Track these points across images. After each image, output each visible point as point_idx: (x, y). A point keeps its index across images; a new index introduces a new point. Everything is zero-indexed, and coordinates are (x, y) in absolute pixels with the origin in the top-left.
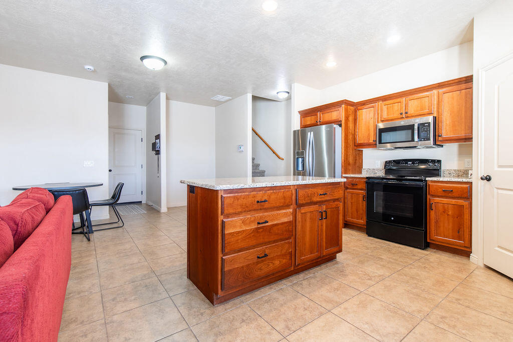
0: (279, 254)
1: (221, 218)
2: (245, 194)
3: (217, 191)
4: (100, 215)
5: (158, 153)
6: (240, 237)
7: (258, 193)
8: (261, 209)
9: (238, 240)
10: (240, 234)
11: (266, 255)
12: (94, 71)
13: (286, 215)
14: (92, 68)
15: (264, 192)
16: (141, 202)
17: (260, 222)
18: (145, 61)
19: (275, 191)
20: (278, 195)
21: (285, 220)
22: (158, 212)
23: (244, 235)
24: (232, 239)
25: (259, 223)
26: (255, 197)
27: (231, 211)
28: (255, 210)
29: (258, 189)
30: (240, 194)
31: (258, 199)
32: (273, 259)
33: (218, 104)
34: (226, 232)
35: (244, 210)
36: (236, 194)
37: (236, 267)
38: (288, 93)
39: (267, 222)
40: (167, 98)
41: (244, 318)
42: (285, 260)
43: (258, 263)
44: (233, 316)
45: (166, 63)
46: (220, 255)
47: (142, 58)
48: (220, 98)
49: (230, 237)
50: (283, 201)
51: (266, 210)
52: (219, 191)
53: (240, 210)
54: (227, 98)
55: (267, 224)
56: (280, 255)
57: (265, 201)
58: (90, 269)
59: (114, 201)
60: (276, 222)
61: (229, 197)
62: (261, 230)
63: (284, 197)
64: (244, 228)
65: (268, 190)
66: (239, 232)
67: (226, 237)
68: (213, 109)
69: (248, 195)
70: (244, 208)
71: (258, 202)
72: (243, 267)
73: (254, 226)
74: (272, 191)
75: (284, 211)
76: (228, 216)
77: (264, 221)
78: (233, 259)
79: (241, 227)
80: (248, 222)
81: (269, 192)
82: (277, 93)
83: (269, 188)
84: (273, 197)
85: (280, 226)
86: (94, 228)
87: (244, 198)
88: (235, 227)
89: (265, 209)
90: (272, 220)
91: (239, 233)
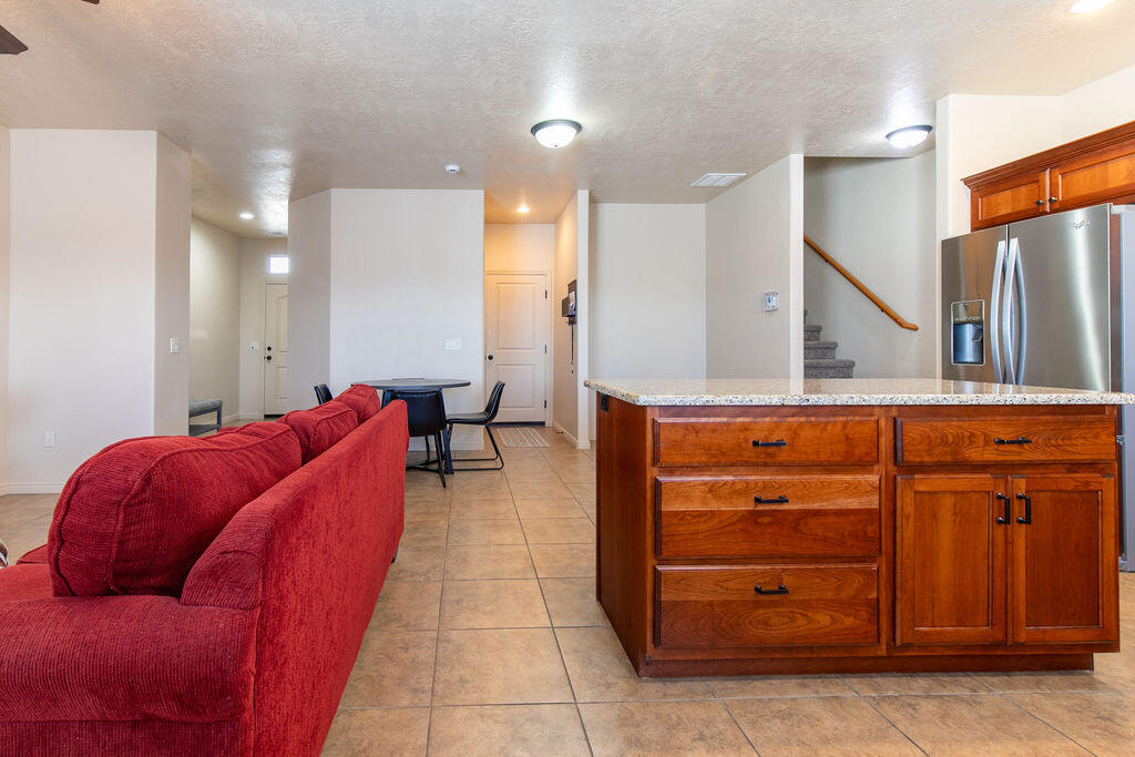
0: (830, 595)
1: (652, 472)
2: (719, 420)
3: (643, 408)
4: (467, 441)
5: (572, 320)
6: (703, 527)
7: (758, 420)
8: (766, 465)
9: (697, 533)
10: (702, 519)
11: (782, 591)
12: (461, 172)
13: (852, 490)
14: (456, 168)
15: (775, 419)
16: (543, 424)
17: (763, 498)
18: (540, 133)
19: (813, 419)
20: (824, 429)
21: (852, 503)
22: (573, 446)
23: (715, 521)
24: (681, 529)
25: (758, 501)
26: (746, 429)
27: (679, 459)
28: (747, 464)
29: (758, 410)
30: (704, 420)
31: (760, 436)
32: (807, 605)
33: (711, 194)
34: (665, 508)
35: (714, 460)
36: (693, 420)
37: (693, 598)
38: (929, 128)
39: (783, 500)
40: (593, 201)
41: (706, 732)
42: (851, 619)
43: (757, 605)
44: (678, 717)
45: (578, 127)
46: (651, 562)
47: (535, 129)
48: (715, 178)
49: (675, 521)
50: (842, 448)
51: (786, 467)
52: (649, 410)
53: (703, 459)
54: (735, 176)
55: (785, 507)
56: (832, 600)
57: (778, 444)
58: (436, 538)
59: (489, 418)
60: (816, 506)
61: (674, 424)
62: (767, 520)
63: (847, 438)
64: (714, 506)
65: (794, 415)
66: (700, 514)
67: (665, 521)
68: (700, 209)
69: (728, 424)
70: (714, 456)
71: (756, 444)
72: (711, 604)
73: (745, 505)
74: (803, 419)
75: (848, 478)
76: (671, 470)
77: (777, 498)
78: (684, 577)
79: (704, 501)
80: (725, 490)
81: (795, 419)
82: (888, 136)
83: (794, 410)
84: (806, 434)
85: (830, 519)
86: (455, 465)
87: (714, 431)
88: (688, 498)
89: (781, 464)
90: (802, 498)
91: (699, 516)
